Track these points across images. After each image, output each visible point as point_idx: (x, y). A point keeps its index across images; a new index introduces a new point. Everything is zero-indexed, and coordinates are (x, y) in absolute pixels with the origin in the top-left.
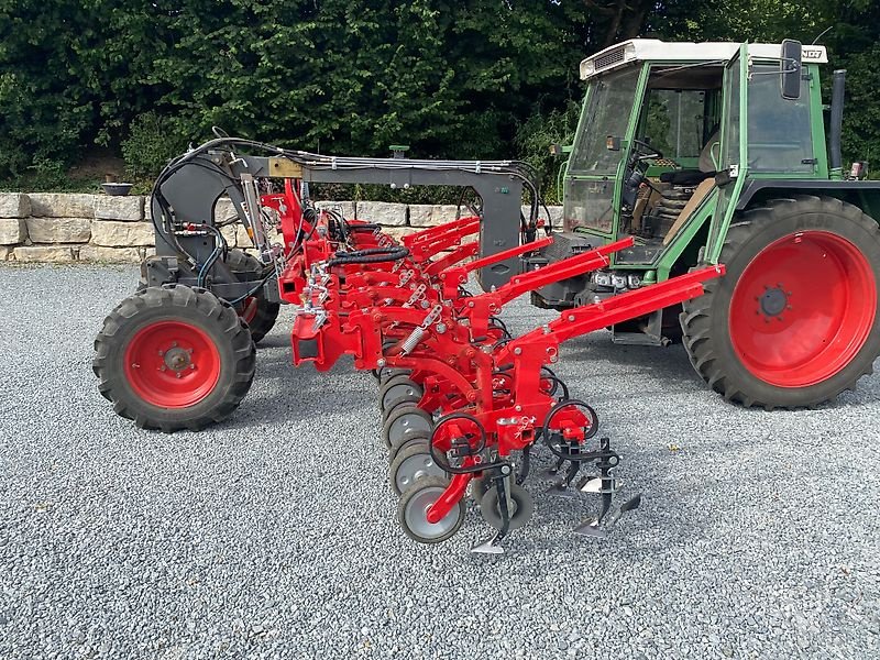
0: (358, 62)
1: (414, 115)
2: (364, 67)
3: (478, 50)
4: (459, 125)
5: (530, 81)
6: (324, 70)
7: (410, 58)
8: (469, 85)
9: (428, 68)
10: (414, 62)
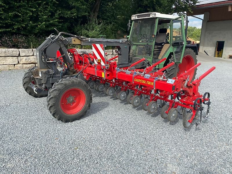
0: (30, 6)
1: (48, 23)
2: (31, 7)
3: (64, 5)
4: (60, 27)
5: (79, 15)
6: (18, 7)
7: (46, 6)
8: (62, 15)
9: (51, 9)
10: (47, 7)
